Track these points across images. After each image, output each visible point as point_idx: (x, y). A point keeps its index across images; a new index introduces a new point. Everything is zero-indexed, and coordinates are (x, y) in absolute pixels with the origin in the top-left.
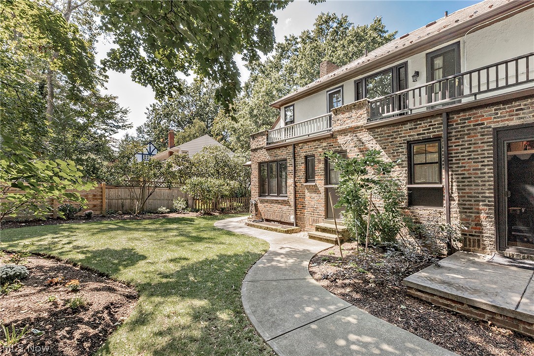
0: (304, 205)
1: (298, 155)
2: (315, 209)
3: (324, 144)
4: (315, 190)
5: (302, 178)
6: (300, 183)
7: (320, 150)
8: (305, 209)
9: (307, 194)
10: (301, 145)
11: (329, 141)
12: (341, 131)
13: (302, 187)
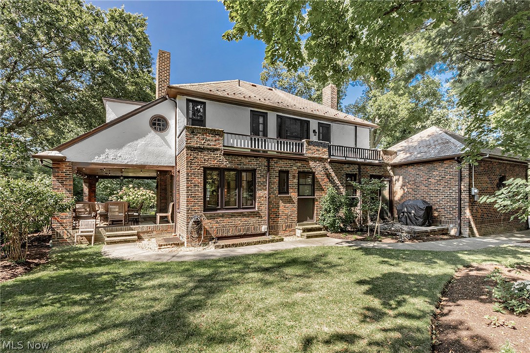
0: (277, 214)
1: (272, 169)
2: (288, 216)
3: (299, 164)
4: (290, 201)
5: (275, 190)
6: (273, 194)
7: (295, 168)
8: (279, 218)
9: (281, 204)
10: (276, 159)
11: (303, 163)
12: (314, 158)
13: (275, 198)
